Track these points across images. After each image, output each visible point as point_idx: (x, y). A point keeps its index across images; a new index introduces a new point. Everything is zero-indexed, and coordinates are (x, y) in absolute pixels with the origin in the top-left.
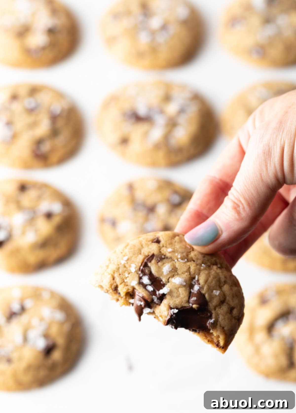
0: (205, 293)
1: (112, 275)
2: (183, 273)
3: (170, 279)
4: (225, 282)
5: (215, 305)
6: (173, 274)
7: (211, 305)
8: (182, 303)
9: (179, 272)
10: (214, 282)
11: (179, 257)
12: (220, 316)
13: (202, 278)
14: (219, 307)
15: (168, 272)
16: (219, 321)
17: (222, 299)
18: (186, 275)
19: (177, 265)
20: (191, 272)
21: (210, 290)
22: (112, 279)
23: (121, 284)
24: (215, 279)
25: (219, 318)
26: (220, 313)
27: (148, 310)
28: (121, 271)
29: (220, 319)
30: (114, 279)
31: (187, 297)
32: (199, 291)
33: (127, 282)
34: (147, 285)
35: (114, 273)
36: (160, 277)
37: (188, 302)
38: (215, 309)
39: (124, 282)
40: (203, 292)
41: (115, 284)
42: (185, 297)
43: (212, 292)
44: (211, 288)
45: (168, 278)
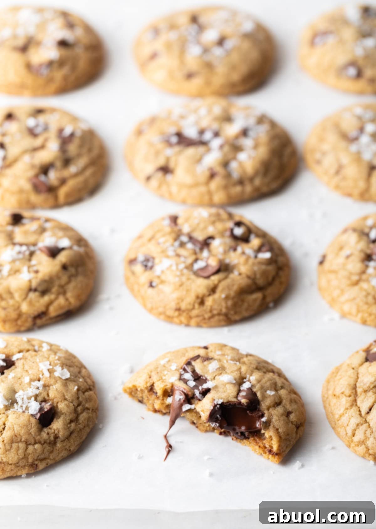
0: (257, 391)
1: (149, 374)
2: (232, 372)
3: (217, 377)
4: (282, 387)
5: (268, 405)
6: (221, 372)
7: (264, 405)
8: (229, 397)
9: (228, 371)
10: (268, 384)
11: (229, 358)
12: (274, 416)
13: (253, 378)
14: (273, 408)
15: (215, 370)
16: (273, 422)
17: (277, 401)
18: (236, 374)
19: (226, 365)
20: (242, 372)
21: (264, 389)
22: (148, 377)
23: (158, 381)
24: (271, 382)
25: (273, 418)
26: (274, 414)
27: (187, 406)
28: (159, 370)
29: (274, 420)
30: (150, 377)
31: (235, 393)
32: (250, 389)
33: (165, 379)
34: (188, 380)
35: (151, 372)
36: (204, 375)
37: (236, 397)
38: (268, 409)
39: (162, 379)
40: (254, 390)
41: (151, 382)
42: (233, 392)
43: (266, 392)
44: (264, 388)
45: (214, 376)
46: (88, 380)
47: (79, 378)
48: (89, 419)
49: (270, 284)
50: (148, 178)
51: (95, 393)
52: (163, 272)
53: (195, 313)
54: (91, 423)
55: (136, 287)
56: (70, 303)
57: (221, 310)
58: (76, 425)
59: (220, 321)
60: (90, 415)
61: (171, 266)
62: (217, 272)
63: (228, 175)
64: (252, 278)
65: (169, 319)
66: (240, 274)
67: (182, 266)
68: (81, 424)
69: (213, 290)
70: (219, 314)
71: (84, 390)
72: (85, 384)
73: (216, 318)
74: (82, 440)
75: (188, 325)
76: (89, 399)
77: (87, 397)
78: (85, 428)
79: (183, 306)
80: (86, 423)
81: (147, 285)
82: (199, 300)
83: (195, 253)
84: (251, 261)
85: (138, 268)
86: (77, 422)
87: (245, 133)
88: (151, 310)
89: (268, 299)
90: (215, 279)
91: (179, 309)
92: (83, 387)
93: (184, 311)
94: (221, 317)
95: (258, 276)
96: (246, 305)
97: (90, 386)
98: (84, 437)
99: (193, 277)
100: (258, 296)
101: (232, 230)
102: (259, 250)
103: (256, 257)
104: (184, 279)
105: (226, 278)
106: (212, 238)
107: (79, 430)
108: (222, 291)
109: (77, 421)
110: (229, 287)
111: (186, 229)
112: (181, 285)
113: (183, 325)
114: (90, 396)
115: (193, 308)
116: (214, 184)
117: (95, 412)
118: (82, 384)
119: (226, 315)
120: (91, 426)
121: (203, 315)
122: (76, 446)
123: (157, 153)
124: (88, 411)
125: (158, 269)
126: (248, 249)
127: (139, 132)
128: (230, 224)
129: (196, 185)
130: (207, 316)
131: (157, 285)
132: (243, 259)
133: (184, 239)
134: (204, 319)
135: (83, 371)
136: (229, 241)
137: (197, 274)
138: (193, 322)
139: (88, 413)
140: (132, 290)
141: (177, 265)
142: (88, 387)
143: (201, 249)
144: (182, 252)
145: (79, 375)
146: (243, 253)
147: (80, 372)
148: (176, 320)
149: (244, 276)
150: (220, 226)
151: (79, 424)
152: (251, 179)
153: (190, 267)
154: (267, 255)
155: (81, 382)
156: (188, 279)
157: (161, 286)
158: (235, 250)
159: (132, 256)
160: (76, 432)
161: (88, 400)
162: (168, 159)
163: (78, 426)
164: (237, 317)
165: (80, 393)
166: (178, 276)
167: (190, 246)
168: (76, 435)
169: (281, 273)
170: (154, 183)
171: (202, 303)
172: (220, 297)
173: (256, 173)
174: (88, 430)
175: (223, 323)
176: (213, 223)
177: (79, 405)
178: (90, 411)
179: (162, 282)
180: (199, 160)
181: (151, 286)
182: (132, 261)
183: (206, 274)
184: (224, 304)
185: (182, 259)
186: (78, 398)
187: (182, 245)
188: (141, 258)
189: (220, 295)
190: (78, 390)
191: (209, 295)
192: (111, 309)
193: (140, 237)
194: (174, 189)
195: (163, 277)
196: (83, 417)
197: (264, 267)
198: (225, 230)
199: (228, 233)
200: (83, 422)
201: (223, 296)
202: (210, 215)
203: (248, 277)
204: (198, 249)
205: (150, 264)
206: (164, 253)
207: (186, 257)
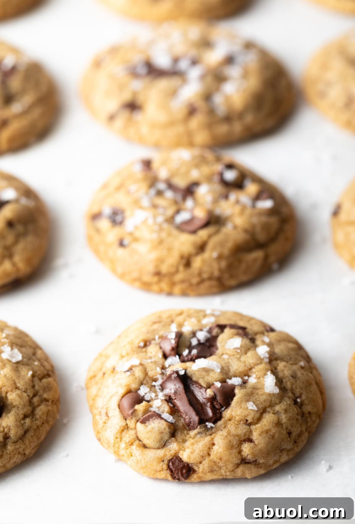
46: (46, 364)
47: (34, 361)
48: (48, 413)
49: (273, 239)
50: (112, 118)
51: (54, 380)
52: (136, 228)
53: (179, 277)
54: (51, 419)
55: (102, 248)
56: (18, 269)
57: (212, 273)
58: (32, 421)
59: (211, 287)
60: (50, 408)
61: (146, 219)
62: (207, 224)
63: (211, 112)
64: (250, 232)
65: (146, 286)
66: (235, 227)
67: (160, 219)
68: (38, 419)
69: (201, 248)
70: (210, 278)
71: (40, 377)
72: (42, 368)
73: (207, 284)
74: (40, 441)
75: (170, 294)
76: (47, 387)
77: (45, 385)
78: (44, 425)
79: (164, 268)
80: (45, 418)
81: (117, 243)
82: (184, 262)
83: (176, 202)
84: (248, 211)
85: (104, 224)
86: (33, 418)
87: (229, 60)
88: (122, 276)
89: (272, 258)
90: (203, 234)
91: (158, 273)
92: (39, 372)
93: (165, 275)
94: (213, 283)
95: (258, 229)
96: (243, 267)
97: (48, 371)
98: (43, 437)
99: (175, 232)
100: (258, 254)
101: (221, 175)
102: (258, 197)
103: (254, 206)
104: (164, 235)
105: (217, 232)
106: (196, 184)
107: (35, 427)
108: (214, 249)
109: (32, 416)
110: (222, 244)
111: (163, 173)
112: (161, 242)
113: (164, 293)
114: (49, 384)
115: (177, 271)
116: (195, 122)
117: (56, 404)
118: (37, 368)
119: (219, 280)
120: (51, 423)
121: (189, 280)
122: (33, 449)
123: (121, 87)
124: (47, 403)
125: (130, 224)
126: (244, 198)
127: (98, 64)
128: (219, 167)
129: (171, 123)
130: (195, 280)
131: (130, 243)
132: (237, 209)
133: (162, 186)
134: (191, 285)
135: (39, 352)
136: (218, 188)
137: (182, 228)
138: (177, 289)
139: (47, 405)
140: (96, 251)
141: (155, 217)
142: (45, 372)
143: (184, 198)
144: (160, 202)
145: (34, 358)
146: (237, 202)
147: (34, 354)
148: (155, 288)
149: (240, 230)
150: (206, 170)
151: (36, 420)
152: (241, 115)
153: (171, 220)
154: (267, 204)
155: (37, 366)
156: (169, 235)
157: (135, 246)
158: (226, 197)
159: (95, 210)
160: (32, 430)
161: (47, 389)
162: (135, 94)
163: (35, 422)
164: (233, 282)
165: (36, 380)
166: (156, 232)
167: (169, 194)
168: (33, 434)
169: (285, 227)
170: (119, 123)
171: (188, 264)
172: (211, 256)
173: (247, 109)
174: (47, 427)
175: (215, 290)
176: (197, 166)
177: (35, 395)
178: (50, 403)
179: (136, 240)
180: (174, 93)
181: (121, 244)
182: (96, 217)
183: (192, 227)
184: (215, 266)
185: (160, 211)
186: (33, 386)
187: (160, 193)
188: (107, 211)
189: (210, 254)
190: (33, 376)
191: (197, 254)
193: (105, 186)
194: (145, 130)
195: (137, 234)
196: (41, 410)
197: (264, 219)
198: (213, 174)
199: (216, 178)
200: (40, 417)
201: (215, 255)
202: (194, 158)
203: (246, 231)
204: (179, 197)
205: (119, 218)
206: (137, 203)
207: (165, 208)
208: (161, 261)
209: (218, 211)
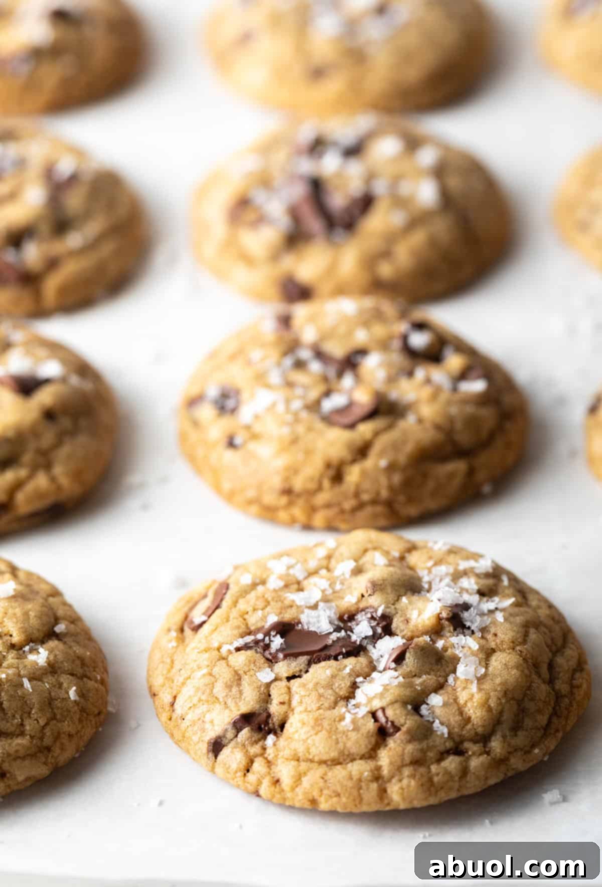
49: (486, 443)
52: (257, 417)
53: (322, 498)
55: (200, 452)
56: (59, 488)
57: (378, 493)
59: (375, 516)
61: (274, 405)
62: (372, 414)
64: (446, 429)
65: (268, 513)
66: (420, 421)
67: (297, 404)
69: (362, 451)
70: (374, 502)
73: (369, 510)
75: (308, 527)
79: (298, 484)
81: (224, 441)
82: (331, 472)
83: (325, 379)
84: (445, 396)
85: (206, 412)
88: (230, 497)
89: (481, 476)
90: (366, 429)
91: (288, 492)
93: (299, 495)
94: (379, 509)
95: (459, 426)
96: (431, 485)
99: (319, 425)
100: (458, 467)
101: (405, 338)
102: (464, 375)
103: (455, 389)
104: (301, 429)
105: (390, 427)
106: (362, 352)
108: (382, 454)
110: (395, 446)
111: (308, 335)
112: (295, 441)
113: (297, 526)
115: (320, 488)
119: (389, 504)
121: (339, 504)
125: (246, 414)
126: (439, 375)
128: (402, 327)
130: (348, 505)
131: (245, 443)
132: (426, 392)
133: (305, 354)
134: (342, 512)
136: (397, 358)
137: (329, 420)
138: (319, 519)
140: (191, 458)
141: (288, 402)
143: (340, 375)
144: (300, 378)
146: (428, 381)
148: (283, 515)
149: (428, 425)
150: (379, 331)
153: (314, 407)
154: (477, 386)
156: (310, 429)
157: (252, 446)
158: (410, 374)
159: (194, 391)
164: (413, 511)
166: (288, 424)
167: (316, 367)
169: (508, 425)
171: (338, 477)
172: (376, 466)
175: (382, 522)
176: (366, 324)
179: (255, 437)
181: (231, 443)
182: (193, 402)
183: (347, 420)
184: (384, 481)
185: (299, 391)
187: (300, 365)
188: (213, 392)
189: (376, 461)
191: (354, 461)
192: (145, 507)
193: (213, 355)
195: (258, 428)
197: (470, 409)
198: (391, 338)
199: (397, 344)
201: (383, 463)
202: (361, 312)
203: (438, 427)
204: (332, 372)
205: (230, 403)
206: (260, 379)
207: (306, 387)
208: (293, 470)
209: (394, 394)
